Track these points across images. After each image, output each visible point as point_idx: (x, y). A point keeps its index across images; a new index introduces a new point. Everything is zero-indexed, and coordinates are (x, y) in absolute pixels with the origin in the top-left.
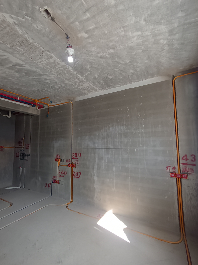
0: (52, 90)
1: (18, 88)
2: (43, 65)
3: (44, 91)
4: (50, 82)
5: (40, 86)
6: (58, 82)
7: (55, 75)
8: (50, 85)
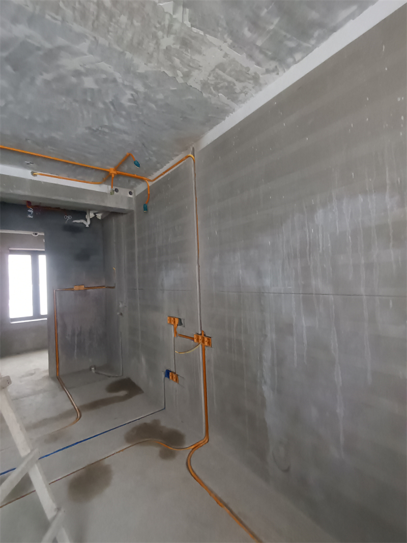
0: (122, 120)
1: (45, 136)
3: (107, 130)
4: (97, 82)
5: (85, 113)
8: (107, 101)
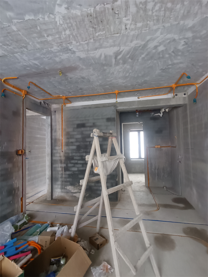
2: (132, 30)
3: (170, 66)
4: (165, 46)
5: (159, 63)
6: (176, 37)
7: (160, 30)
8: (170, 52)
